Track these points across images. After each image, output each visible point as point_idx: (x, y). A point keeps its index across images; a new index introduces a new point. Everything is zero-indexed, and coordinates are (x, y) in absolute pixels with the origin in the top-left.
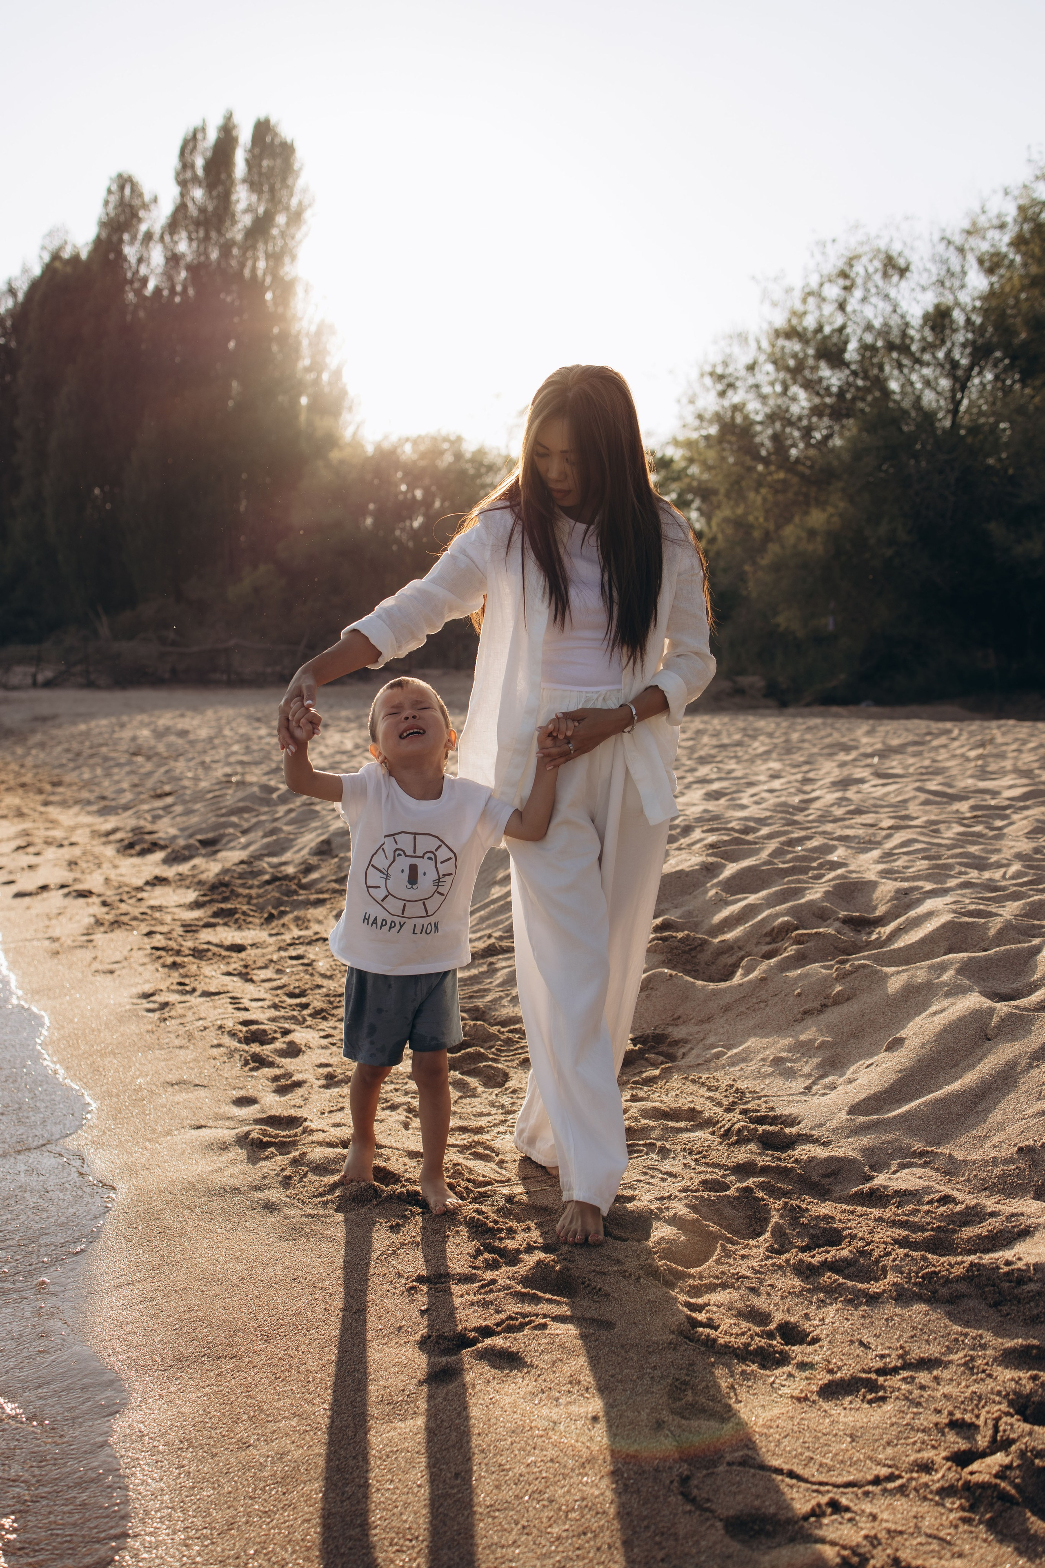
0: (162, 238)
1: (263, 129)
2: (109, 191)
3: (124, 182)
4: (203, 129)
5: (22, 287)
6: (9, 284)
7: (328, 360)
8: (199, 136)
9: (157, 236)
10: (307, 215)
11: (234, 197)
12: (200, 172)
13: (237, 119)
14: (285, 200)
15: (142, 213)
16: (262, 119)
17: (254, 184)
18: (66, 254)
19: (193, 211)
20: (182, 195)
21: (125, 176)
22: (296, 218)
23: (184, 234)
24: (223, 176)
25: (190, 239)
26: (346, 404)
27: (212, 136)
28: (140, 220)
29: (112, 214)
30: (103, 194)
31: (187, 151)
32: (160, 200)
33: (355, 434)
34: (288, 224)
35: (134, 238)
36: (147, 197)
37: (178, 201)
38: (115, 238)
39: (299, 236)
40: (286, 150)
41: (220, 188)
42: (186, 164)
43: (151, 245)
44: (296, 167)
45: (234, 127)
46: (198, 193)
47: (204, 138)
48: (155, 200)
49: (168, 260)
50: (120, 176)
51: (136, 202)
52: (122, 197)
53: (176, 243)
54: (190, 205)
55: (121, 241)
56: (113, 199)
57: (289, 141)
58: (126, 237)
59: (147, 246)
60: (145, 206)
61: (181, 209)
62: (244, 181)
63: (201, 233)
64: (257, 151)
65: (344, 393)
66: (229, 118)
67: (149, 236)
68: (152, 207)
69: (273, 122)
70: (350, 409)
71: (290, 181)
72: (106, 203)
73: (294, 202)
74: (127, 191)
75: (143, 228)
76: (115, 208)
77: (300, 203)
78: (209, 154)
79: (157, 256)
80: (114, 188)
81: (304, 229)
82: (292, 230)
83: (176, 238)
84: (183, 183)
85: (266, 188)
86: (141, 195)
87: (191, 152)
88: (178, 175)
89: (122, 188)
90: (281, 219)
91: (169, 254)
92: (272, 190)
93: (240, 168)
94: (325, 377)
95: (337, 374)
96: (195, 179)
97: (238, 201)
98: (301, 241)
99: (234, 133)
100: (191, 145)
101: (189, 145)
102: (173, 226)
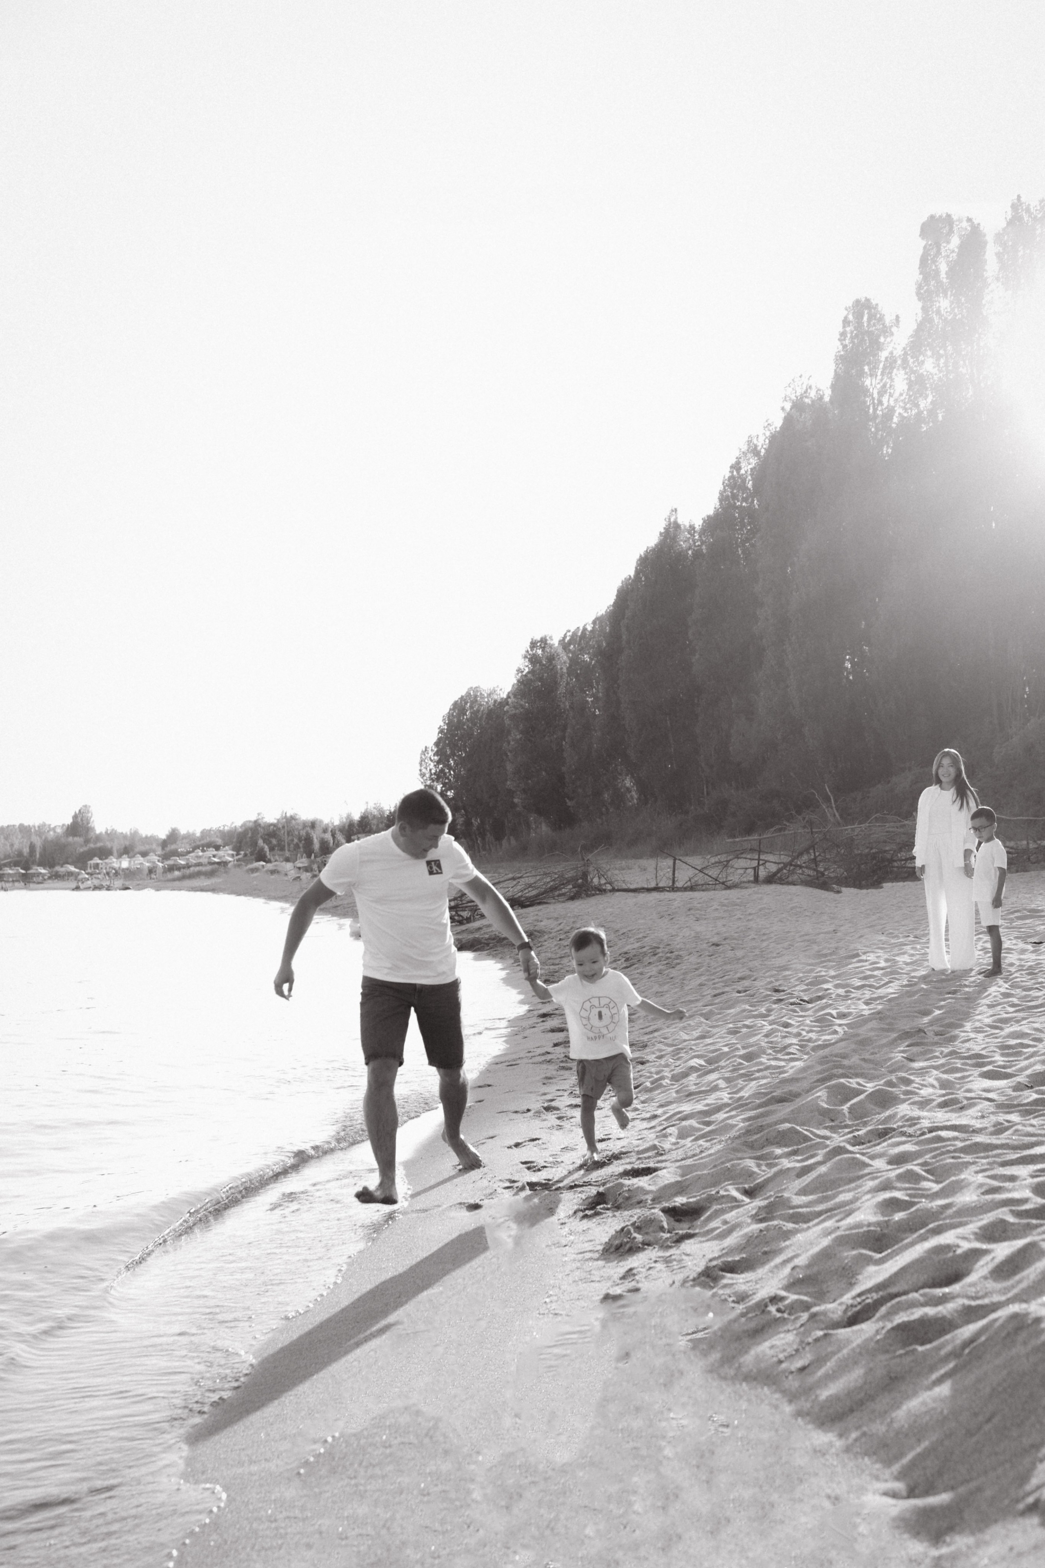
0: (905, 361)
2: (846, 322)
3: (862, 308)
5: (762, 443)
6: (749, 442)
9: (900, 360)
11: (986, 300)
12: (945, 278)
15: (883, 339)
17: (1008, 278)
19: (938, 323)
20: (925, 309)
21: (864, 301)
23: (930, 352)
25: (938, 357)
28: (881, 347)
29: (850, 347)
30: (839, 326)
31: (929, 260)
32: (902, 321)
35: (873, 369)
36: (888, 319)
37: (921, 317)
38: (855, 372)
42: (928, 273)
43: (894, 372)
46: (944, 304)
48: (897, 321)
49: (910, 385)
50: (857, 303)
51: (876, 328)
52: (859, 324)
53: (920, 364)
54: (934, 319)
55: (862, 374)
56: (850, 330)
58: (867, 368)
59: (890, 373)
60: (887, 330)
61: (924, 324)
67: (891, 363)
68: (894, 329)
72: (843, 334)
74: (866, 315)
75: (885, 355)
76: (853, 339)
78: (954, 257)
79: (900, 382)
80: (851, 317)
83: (920, 357)
84: (926, 296)
86: (881, 319)
87: (934, 259)
88: (919, 287)
89: (859, 316)
91: (914, 378)
96: (939, 288)
102: (916, 345)
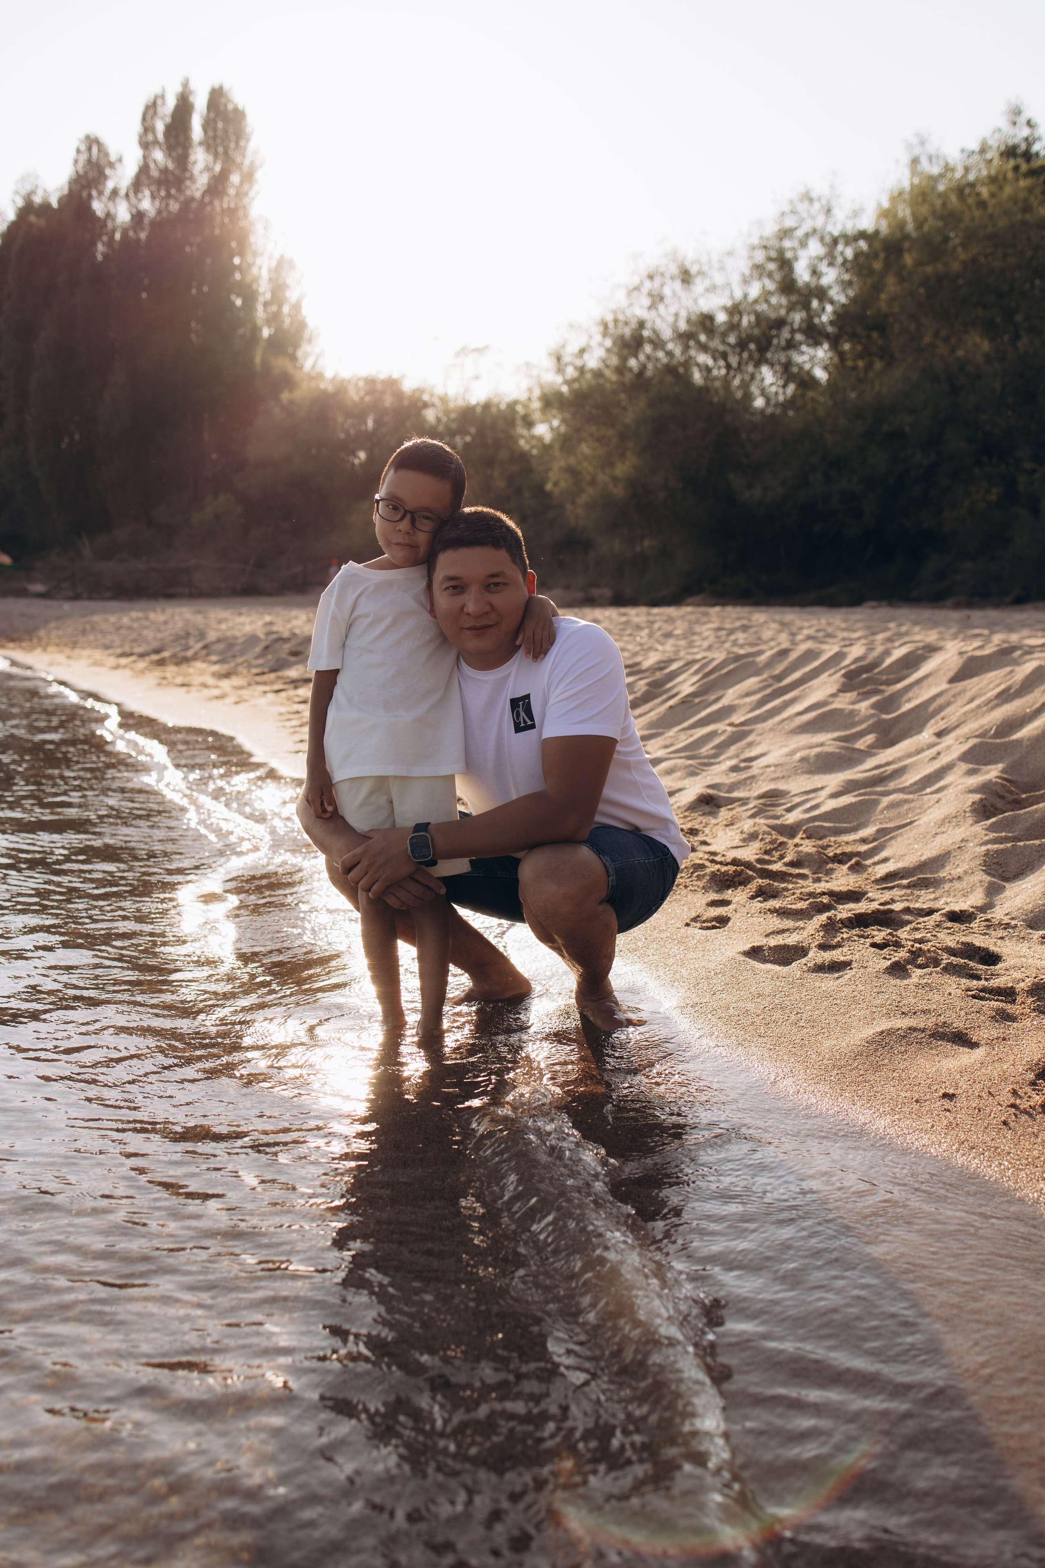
0: (127, 195)
1: (217, 97)
2: (78, 151)
3: (92, 142)
4: (163, 97)
7: (288, 294)
8: (159, 102)
9: (123, 192)
10: (259, 175)
11: (192, 158)
12: (160, 136)
13: (193, 85)
14: (238, 159)
15: (108, 171)
16: (217, 86)
17: (209, 144)
18: (37, 199)
19: (155, 173)
20: (145, 157)
21: (92, 137)
22: (249, 177)
23: (147, 193)
24: (181, 139)
25: (153, 197)
26: (306, 334)
27: (171, 103)
28: (106, 178)
29: (81, 172)
30: (73, 154)
31: (148, 117)
32: (125, 160)
33: (314, 366)
34: (242, 182)
35: (100, 193)
36: (113, 158)
37: (141, 163)
38: (85, 194)
39: (251, 194)
40: (238, 116)
41: (180, 151)
42: (147, 128)
43: (118, 200)
44: (248, 130)
45: (191, 92)
46: (159, 155)
47: (164, 104)
48: (120, 160)
49: (133, 216)
50: (88, 137)
51: (103, 162)
52: (90, 156)
53: (140, 200)
54: (152, 165)
55: (90, 197)
56: (83, 158)
57: (240, 107)
58: (94, 193)
59: (114, 201)
60: (111, 165)
61: (144, 169)
62: (201, 144)
63: (163, 193)
64: (212, 115)
65: (302, 326)
66: (186, 85)
67: (115, 193)
68: (117, 165)
69: (226, 88)
70: (310, 341)
71: (242, 143)
72: (76, 161)
73: (247, 162)
74: (95, 150)
75: (110, 185)
76: (84, 167)
77: (252, 162)
78: (168, 120)
79: (123, 211)
80: (83, 148)
81: (256, 188)
82: (246, 187)
83: (140, 196)
84: (145, 145)
85: (220, 150)
86: (107, 155)
87: (152, 118)
88: (141, 137)
89: (89, 149)
90: (235, 178)
91: (134, 211)
92: (226, 153)
93: (197, 131)
94: (286, 309)
95: (297, 307)
96: (156, 142)
97: (195, 162)
98: (253, 199)
99: (191, 99)
100: (151, 112)
101: (151, 109)
102: (137, 185)
